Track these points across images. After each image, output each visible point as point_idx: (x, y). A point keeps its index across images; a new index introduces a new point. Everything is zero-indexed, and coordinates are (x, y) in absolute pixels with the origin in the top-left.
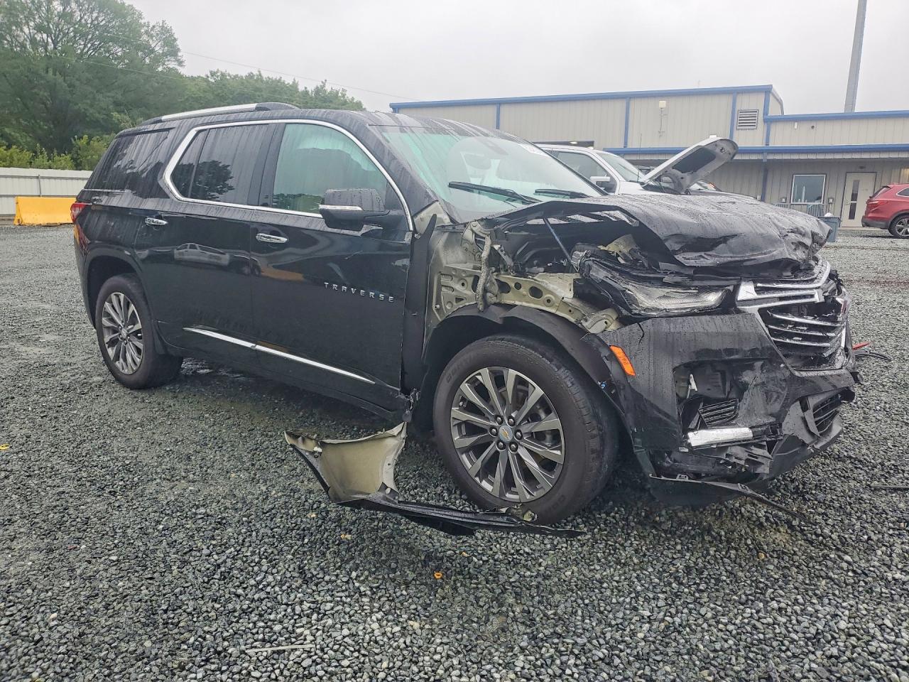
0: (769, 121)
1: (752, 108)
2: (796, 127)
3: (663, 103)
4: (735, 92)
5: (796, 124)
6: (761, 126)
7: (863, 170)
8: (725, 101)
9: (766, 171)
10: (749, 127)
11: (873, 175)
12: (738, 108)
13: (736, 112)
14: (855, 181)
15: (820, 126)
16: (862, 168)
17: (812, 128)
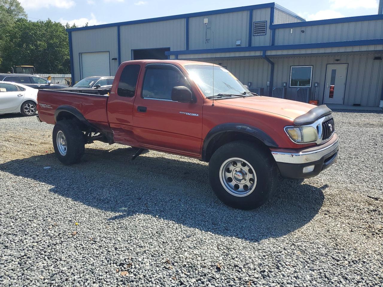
0: (274, 28)
1: (263, 19)
2: (291, 32)
3: (206, 20)
4: (251, 9)
5: (292, 29)
6: (269, 31)
7: (339, 62)
8: (245, 15)
9: (273, 64)
10: (262, 34)
11: (346, 66)
12: (254, 20)
13: (253, 24)
14: (333, 70)
15: (308, 31)
16: (337, 60)
17: (303, 32)
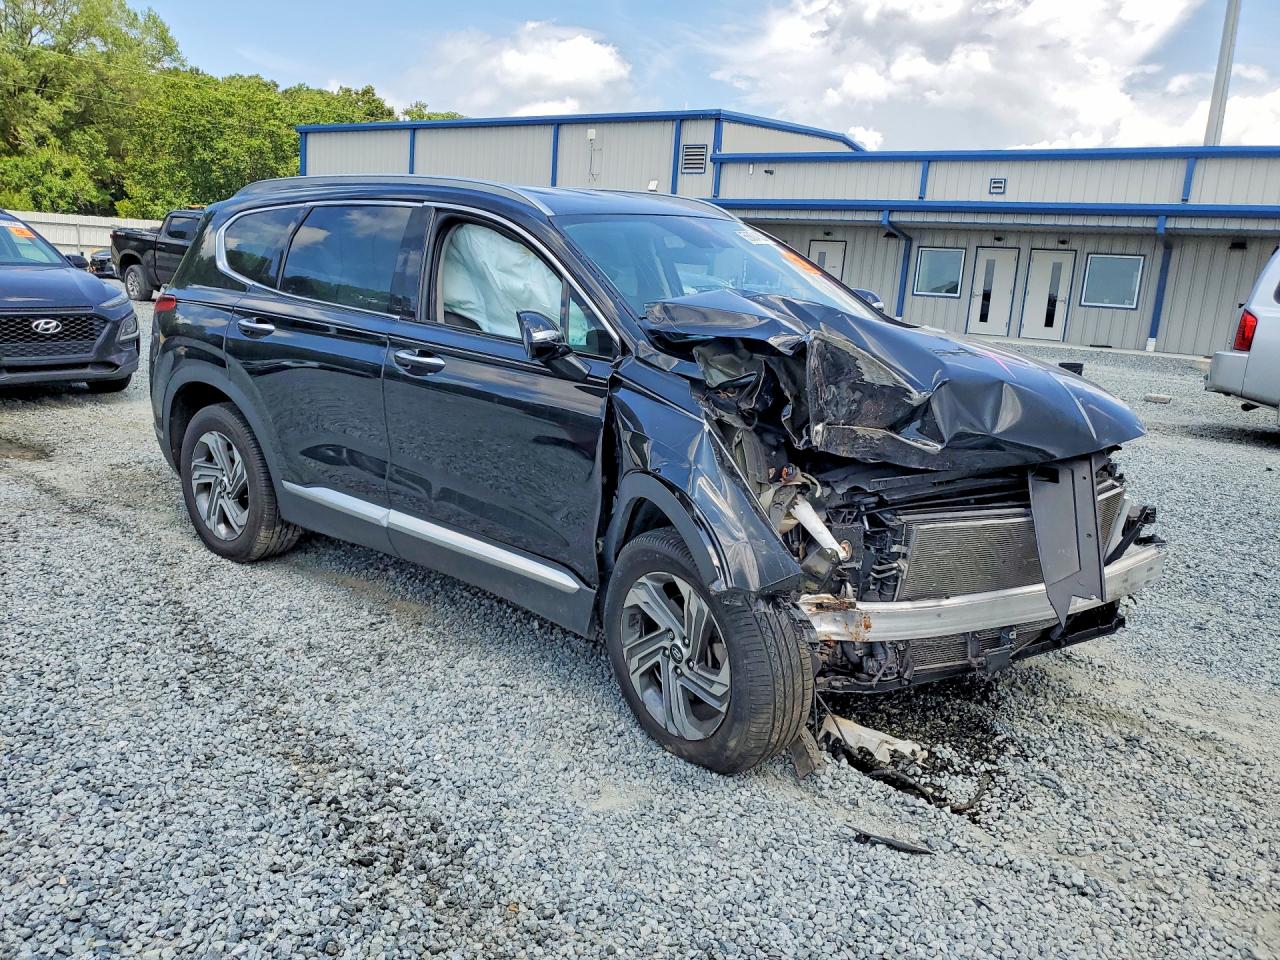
0: (720, 162)
1: (699, 142)
2: (751, 172)
3: (592, 132)
4: (680, 119)
5: (751, 166)
6: (710, 166)
7: (830, 238)
8: (669, 129)
10: (697, 171)
11: (842, 246)
12: (684, 141)
13: (681, 148)
14: (820, 253)
15: (780, 170)
16: (828, 234)
17: (771, 173)
